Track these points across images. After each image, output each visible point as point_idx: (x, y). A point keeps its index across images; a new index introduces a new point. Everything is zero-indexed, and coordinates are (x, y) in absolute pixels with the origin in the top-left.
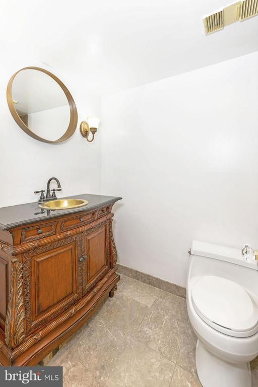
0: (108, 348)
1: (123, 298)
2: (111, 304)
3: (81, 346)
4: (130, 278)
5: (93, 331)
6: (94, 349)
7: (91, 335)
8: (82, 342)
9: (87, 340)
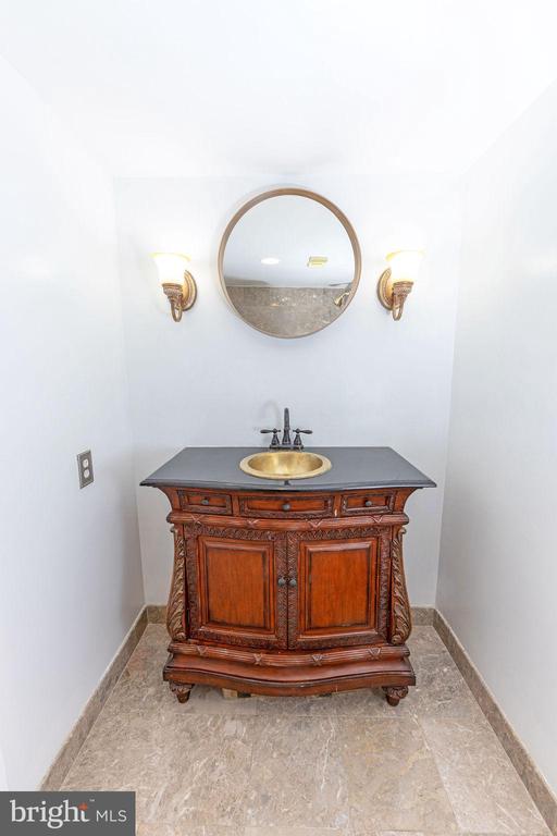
0: (299, 782)
1: (414, 733)
2: (378, 716)
3: (273, 725)
4: (478, 707)
5: (307, 725)
6: (281, 754)
7: (300, 728)
8: (280, 723)
9: (287, 728)
